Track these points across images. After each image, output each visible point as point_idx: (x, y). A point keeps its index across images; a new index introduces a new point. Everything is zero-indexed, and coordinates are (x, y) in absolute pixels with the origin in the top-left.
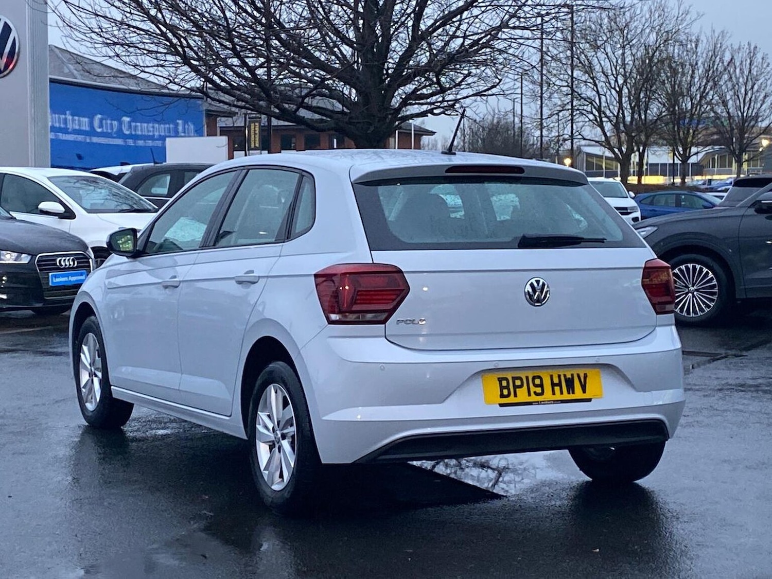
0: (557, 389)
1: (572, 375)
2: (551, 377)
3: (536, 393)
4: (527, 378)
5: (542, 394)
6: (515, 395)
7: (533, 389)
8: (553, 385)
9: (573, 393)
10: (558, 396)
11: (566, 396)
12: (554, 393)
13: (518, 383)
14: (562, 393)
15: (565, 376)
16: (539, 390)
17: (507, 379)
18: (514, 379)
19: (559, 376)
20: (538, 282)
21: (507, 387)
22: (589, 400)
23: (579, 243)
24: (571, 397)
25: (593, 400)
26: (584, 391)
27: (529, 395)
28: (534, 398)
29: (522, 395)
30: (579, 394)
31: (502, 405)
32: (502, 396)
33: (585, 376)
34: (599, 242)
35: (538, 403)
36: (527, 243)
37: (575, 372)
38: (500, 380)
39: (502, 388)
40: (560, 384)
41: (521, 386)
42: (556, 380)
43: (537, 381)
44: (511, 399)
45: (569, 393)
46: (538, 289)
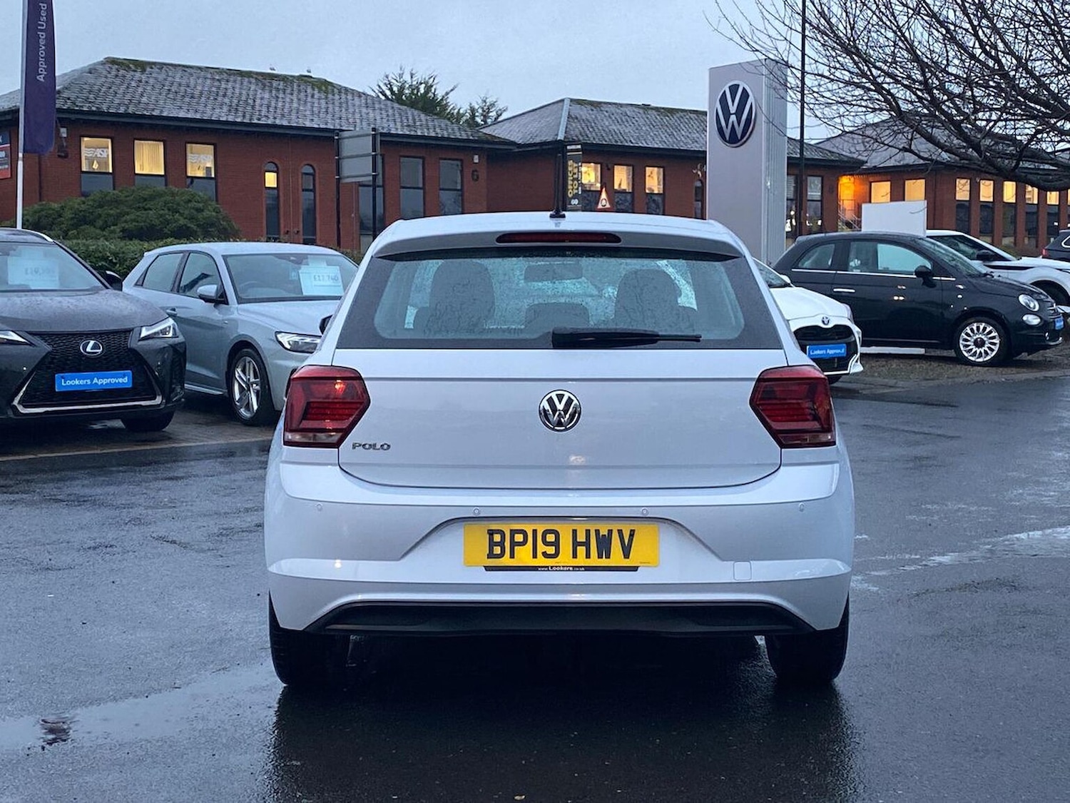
0: (581, 550)
1: (610, 532)
2: (575, 532)
3: (545, 555)
4: (535, 532)
5: (556, 555)
6: (512, 556)
7: (541, 548)
8: (576, 544)
9: (608, 556)
10: (581, 560)
11: (594, 561)
12: (575, 556)
13: (519, 538)
14: (588, 556)
15: (597, 532)
16: (551, 550)
17: (502, 533)
18: (513, 532)
19: (588, 532)
20: (560, 397)
21: (501, 545)
22: (635, 569)
23: (654, 341)
24: (604, 562)
25: (639, 568)
26: (627, 555)
27: (535, 556)
28: (541, 561)
29: (524, 555)
30: (617, 558)
31: (488, 568)
32: (491, 555)
33: (632, 534)
34: (692, 341)
35: (546, 568)
36: (566, 340)
37: (615, 527)
38: (491, 533)
39: (492, 544)
40: (587, 544)
41: (524, 543)
42: (582, 538)
43: (551, 538)
44: (507, 560)
45: (600, 556)
46: (560, 407)
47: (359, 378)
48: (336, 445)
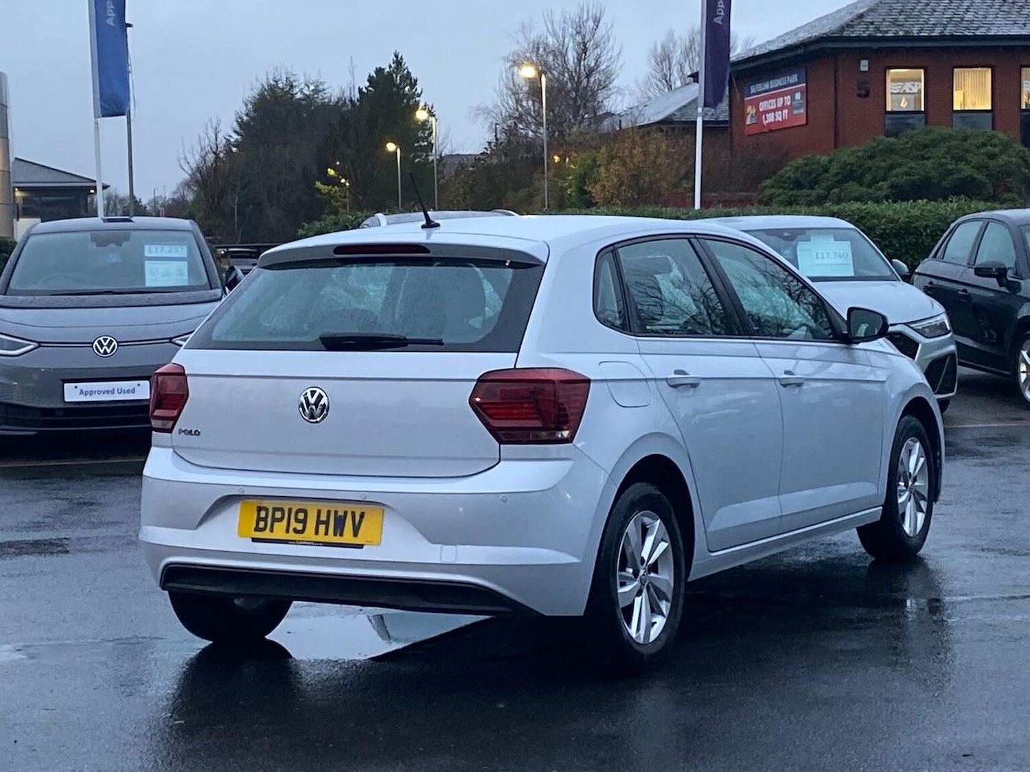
0: (322, 528)
1: (346, 513)
2: (319, 512)
3: (296, 531)
4: (290, 510)
5: (302, 532)
6: (272, 531)
7: (293, 524)
8: (319, 522)
9: (341, 535)
10: (321, 537)
11: (331, 538)
12: (317, 533)
13: (278, 515)
14: (326, 533)
15: (336, 512)
16: (300, 527)
17: (266, 509)
18: (275, 510)
19: (329, 512)
20: (313, 393)
21: (265, 519)
22: (360, 546)
23: (405, 345)
24: (338, 539)
25: (365, 547)
26: (355, 535)
27: (287, 531)
28: (292, 536)
29: (279, 531)
30: (348, 537)
31: (254, 540)
32: (257, 529)
33: (362, 516)
34: (434, 345)
35: (294, 542)
36: (334, 343)
37: (349, 508)
38: (259, 509)
39: (259, 519)
40: (327, 523)
41: (280, 520)
42: (323, 518)
43: (301, 516)
44: (266, 534)
45: (335, 535)
46: (312, 401)
47: (183, 374)
48: (170, 431)
